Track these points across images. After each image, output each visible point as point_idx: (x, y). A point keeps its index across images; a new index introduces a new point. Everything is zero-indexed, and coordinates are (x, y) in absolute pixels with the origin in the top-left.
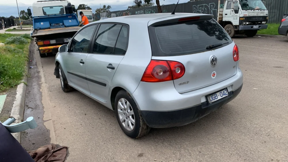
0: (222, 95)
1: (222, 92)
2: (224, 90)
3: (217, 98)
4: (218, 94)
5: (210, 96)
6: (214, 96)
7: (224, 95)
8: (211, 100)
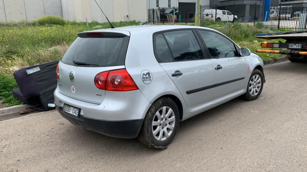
0: (73, 112)
1: (75, 109)
2: (77, 109)
3: (69, 112)
4: (72, 108)
5: (67, 106)
6: (68, 108)
7: (75, 113)
8: (66, 109)
